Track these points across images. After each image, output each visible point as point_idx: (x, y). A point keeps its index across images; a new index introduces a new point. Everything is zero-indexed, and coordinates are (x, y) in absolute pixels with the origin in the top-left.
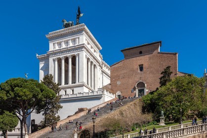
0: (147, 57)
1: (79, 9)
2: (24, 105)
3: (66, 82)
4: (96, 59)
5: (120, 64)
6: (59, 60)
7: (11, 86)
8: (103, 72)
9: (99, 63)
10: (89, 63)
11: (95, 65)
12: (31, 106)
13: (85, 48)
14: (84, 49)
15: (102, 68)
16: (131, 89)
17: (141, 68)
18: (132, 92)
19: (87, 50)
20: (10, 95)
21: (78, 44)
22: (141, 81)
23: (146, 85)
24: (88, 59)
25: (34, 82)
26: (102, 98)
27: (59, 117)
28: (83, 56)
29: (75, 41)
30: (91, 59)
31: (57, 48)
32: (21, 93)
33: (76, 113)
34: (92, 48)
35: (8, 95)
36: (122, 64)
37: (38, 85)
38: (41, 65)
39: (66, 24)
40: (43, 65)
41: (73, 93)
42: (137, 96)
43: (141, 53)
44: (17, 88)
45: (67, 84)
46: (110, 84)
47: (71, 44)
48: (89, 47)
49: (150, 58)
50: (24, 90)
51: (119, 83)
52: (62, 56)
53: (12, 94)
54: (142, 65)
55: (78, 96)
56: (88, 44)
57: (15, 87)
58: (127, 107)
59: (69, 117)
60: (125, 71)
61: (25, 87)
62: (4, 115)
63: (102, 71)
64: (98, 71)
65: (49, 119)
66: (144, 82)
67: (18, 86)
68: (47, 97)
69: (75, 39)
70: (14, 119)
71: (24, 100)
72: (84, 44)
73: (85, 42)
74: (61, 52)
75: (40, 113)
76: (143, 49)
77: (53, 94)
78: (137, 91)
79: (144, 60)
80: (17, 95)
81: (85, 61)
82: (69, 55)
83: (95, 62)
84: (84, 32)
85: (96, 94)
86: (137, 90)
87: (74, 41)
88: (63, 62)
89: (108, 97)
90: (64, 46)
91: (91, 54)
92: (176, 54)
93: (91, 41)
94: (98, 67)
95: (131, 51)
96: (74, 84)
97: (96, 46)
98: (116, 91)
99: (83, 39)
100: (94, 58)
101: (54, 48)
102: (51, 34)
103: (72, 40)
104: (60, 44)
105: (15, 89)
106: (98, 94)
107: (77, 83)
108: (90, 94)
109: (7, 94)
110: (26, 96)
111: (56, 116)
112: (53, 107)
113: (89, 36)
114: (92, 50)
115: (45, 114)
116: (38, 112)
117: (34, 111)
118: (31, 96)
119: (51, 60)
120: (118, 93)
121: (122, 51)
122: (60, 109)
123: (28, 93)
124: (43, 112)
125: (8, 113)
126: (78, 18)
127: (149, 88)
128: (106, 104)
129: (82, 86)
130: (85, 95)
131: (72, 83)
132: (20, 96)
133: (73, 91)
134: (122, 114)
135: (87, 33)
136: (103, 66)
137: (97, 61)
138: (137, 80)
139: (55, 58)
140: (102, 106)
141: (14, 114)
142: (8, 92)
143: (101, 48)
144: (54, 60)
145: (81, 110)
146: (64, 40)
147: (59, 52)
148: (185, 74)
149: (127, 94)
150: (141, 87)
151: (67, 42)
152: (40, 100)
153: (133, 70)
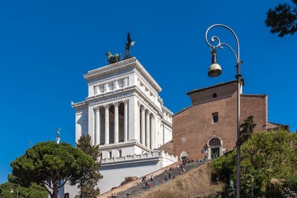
0: (224, 101)
1: (129, 35)
2: (54, 175)
3: (112, 141)
4: (152, 106)
5: (186, 113)
6: (102, 110)
7: (39, 153)
8: (164, 123)
9: (158, 111)
10: (143, 113)
11: (151, 115)
12: (63, 175)
13: (137, 92)
14: (135, 93)
15: (162, 118)
16: (202, 148)
17: (216, 118)
18: (202, 153)
19: (140, 95)
20: (38, 163)
21: (127, 87)
22: (215, 136)
23: (222, 141)
24: (141, 107)
25: (66, 147)
26: (159, 162)
27: (98, 190)
28: (134, 103)
29: (123, 82)
30: (146, 106)
31: (99, 92)
32: (51, 162)
33: (122, 184)
34: (147, 90)
35: (36, 164)
36: (188, 113)
37: (72, 151)
38: (78, 117)
39: (111, 58)
40: (80, 116)
41: (121, 155)
42: (210, 158)
43: (215, 96)
44: (46, 155)
45: (113, 142)
46: (172, 142)
47: (118, 87)
48: (142, 89)
49: (228, 103)
50: (55, 158)
51: (184, 139)
52: (105, 104)
53: (41, 162)
54: (217, 113)
55: (127, 159)
56: (142, 85)
57: (44, 153)
58: (188, 176)
59: (113, 188)
60: (193, 123)
61: (56, 154)
62: (31, 188)
63: (162, 121)
64: (157, 122)
65: (85, 193)
66: (220, 138)
67: (47, 153)
68: (83, 165)
69: (123, 79)
70: (42, 193)
71: (55, 170)
72: (135, 86)
73: (137, 83)
74: (104, 98)
75: (75, 184)
76: (218, 91)
77: (90, 161)
78: (209, 151)
79: (219, 106)
80: (46, 164)
81: (137, 109)
82: (114, 102)
83: (151, 111)
84: (135, 70)
85: (151, 157)
86: (210, 149)
87: (121, 81)
88: (107, 111)
89: (168, 161)
90: (108, 90)
91: (145, 100)
92: (264, 96)
93: (146, 81)
94: (157, 117)
95: (202, 94)
96: (121, 143)
97: (154, 86)
98: (181, 151)
99: (135, 79)
100: (150, 104)
101: (95, 92)
102: (91, 73)
103: (118, 80)
104: (102, 87)
105: (44, 157)
106: (154, 157)
107: (126, 141)
108: (142, 157)
109: (34, 162)
110: (57, 165)
111: (95, 188)
112: (92, 177)
113: (143, 74)
114: (147, 94)
115: (81, 186)
116: (73, 183)
117: (68, 182)
118: (63, 165)
119: (91, 109)
120: (183, 154)
121: (188, 94)
122: (100, 180)
123: (58, 162)
124: (79, 184)
125: (34, 184)
126: (128, 48)
127: (227, 147)
128: (163, 171)
129: (133, 145)
130: (135, 158)
131: (119, 142)
132: (49, 166)
133: (120, 152)
134: (179, 185)
135: (139, 70)
136: (165, 114)
137: (154, 108)
138: (210, 134)
139: (96, 106)
140: (157, 174)
141: (43, 186)
142: (35, 160)
143: (160, 89)
144: (95, 110)
145: (129, 180)
146: (107, 81)
147: (101, 99)
148: (277, 125)
149: (196, 155)
150: (215, 145)
151: (112, 85)
152: (75, 169)
153: (204, 121)
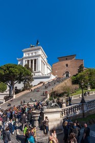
0: (70, 61)
7: (7, 67)
9: (46, 63)
10: (42, 63)
11: (44, 64)
13: (41, 56)
16: (62, 74)
17: (67, 65)
18: (63, 76)
22: (67, 71)
24: (42, 61)
26: (50, 77)
28: (40, 59)
31: (27, 55)
32: (14, 71)
34: (43, 56)
39: (32, 46)
40: (20, 63)
47: (34, 54)
49: (71, 61)
50: (15, 69)
51: (56, 71)
52: (30, 59)
53: (8, 71)
57: (10, 68)
63: (47, 67)
66: (69, 71)
67: (12, 67)
73: (41, 54)
74: (29, 57)
76: (67, 58)
78: (65, 75)
79: (68, 62)
82: (33, 59)
84: (40, 50)
87: (36, 53)
88: (30, 62)
90: (30, 55)
91: (43, 59)
92: (82, 60)
93: (43, 54)
94: (46, 65)
96: (35, 71)
99: (40, 52)
100: (44, 61)
102: (25, 50)
107: (37, 71)
109: (4, 71)
110: (16, 73)
111: (31, 85)
115: (24, 84)
116: (20, 83)
120: (56, 76)
121: (58, 58)
123: (17, 71)
126: (37, 44)
129: (39, 72)
132: (12, 73)
135: (42, 50)
136: (48, 65)
138: (65, 70)
143: (47, 57)
144: (25, 61)
145: (41, 83)
146: (31, 52)
150: (67, 74)
151: (32, 54)
153: (63, 66)
